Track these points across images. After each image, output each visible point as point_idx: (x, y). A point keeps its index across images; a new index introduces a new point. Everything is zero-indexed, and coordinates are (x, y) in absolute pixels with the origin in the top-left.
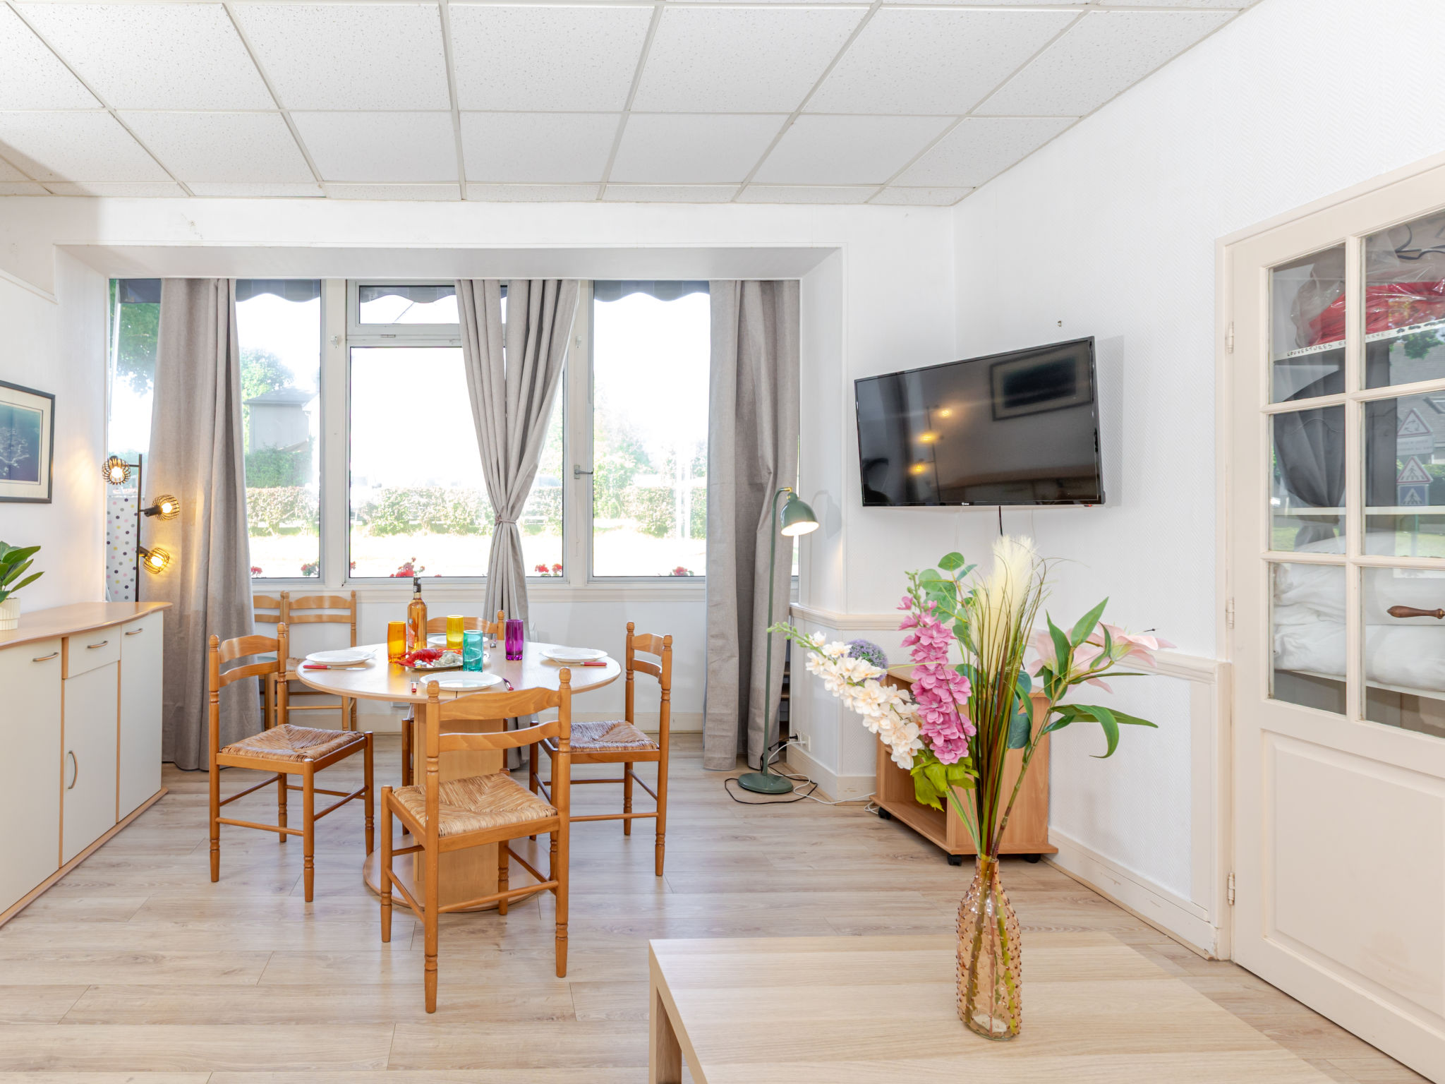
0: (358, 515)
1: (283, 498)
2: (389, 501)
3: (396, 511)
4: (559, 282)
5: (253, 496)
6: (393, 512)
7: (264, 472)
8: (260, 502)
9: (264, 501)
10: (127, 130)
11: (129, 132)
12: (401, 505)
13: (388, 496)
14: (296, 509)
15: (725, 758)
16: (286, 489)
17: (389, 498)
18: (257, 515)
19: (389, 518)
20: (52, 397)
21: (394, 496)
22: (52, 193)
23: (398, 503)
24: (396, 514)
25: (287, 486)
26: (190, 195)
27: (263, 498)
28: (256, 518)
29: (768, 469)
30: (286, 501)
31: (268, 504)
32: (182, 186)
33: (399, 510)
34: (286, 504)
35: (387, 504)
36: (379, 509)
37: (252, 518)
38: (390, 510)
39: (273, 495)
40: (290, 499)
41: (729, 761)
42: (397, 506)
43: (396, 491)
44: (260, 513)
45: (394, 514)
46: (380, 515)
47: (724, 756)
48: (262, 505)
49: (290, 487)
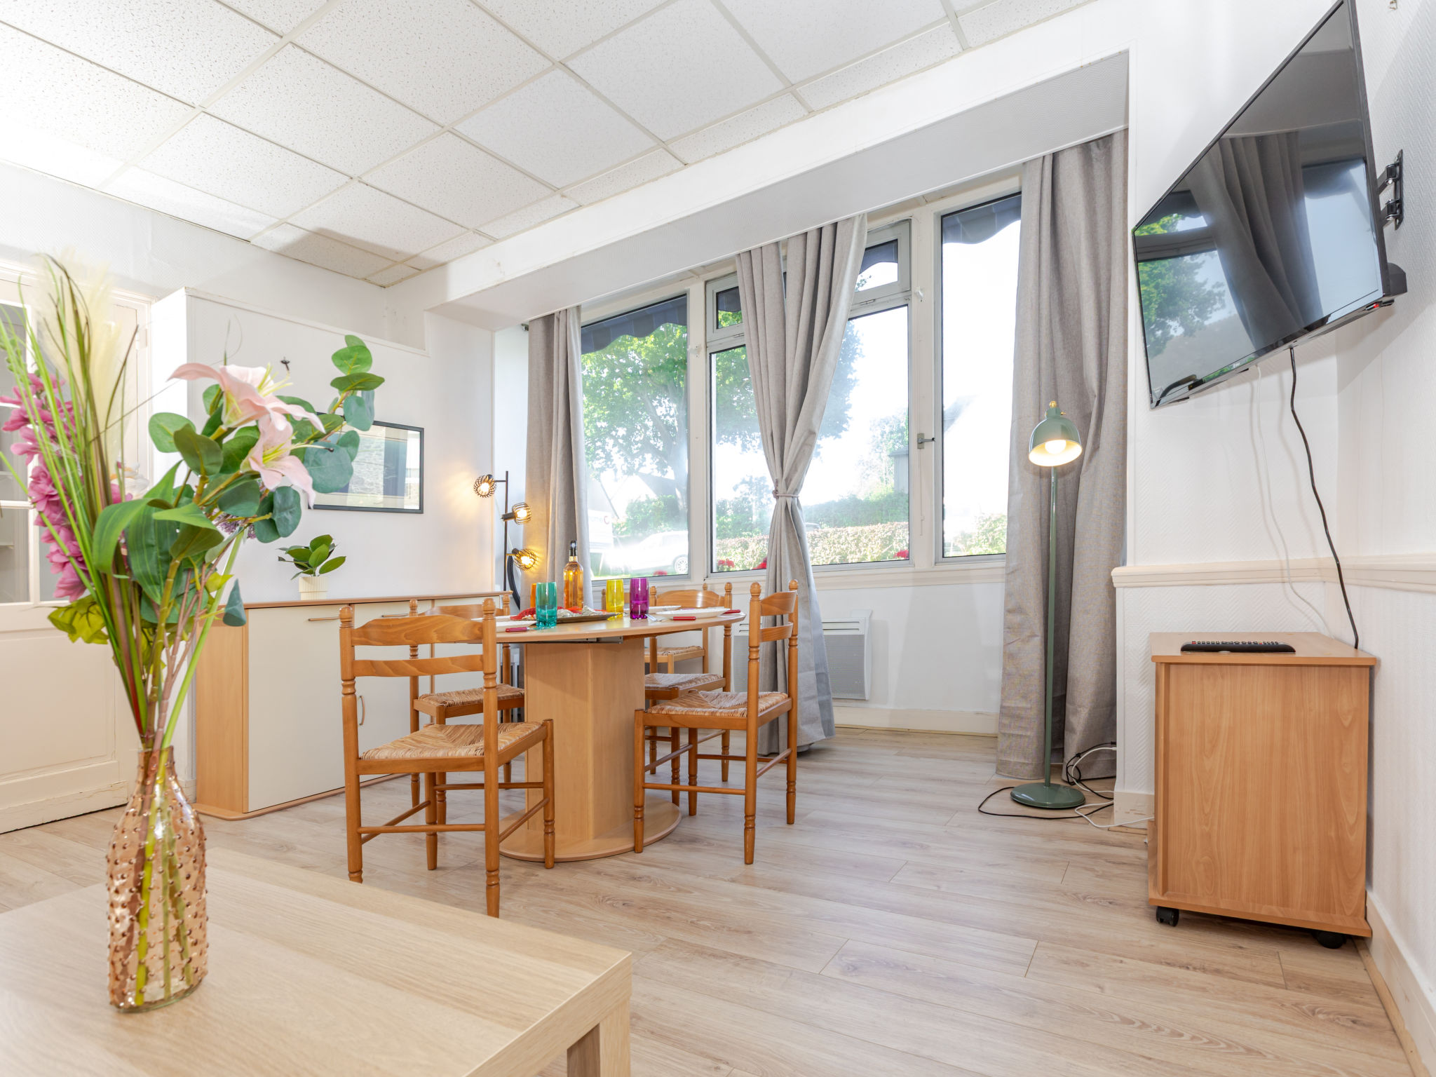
0: (954, 544)
1: (883, 534)
2: (983, 529)
3: (990, 538)
4: (835, 225)
5: (856, 534)
6: (988, 539)
7: (892, 515)
8: (863, 538)
9: (866, 537)
10: (388, 193)
11: (391, 195)
12: (996, 532)
13: (982, 523)
14: (894, 544)
15: (1024, 763)
16: (885, 525)
17: (983, 525)
18: (860, 551)
19: (983, 545)
20: (421, 431)
21: (988, 523)
22: (420, 270)
23: (992, 530)
24: (990, 541)
25: (886, 523)
26: (495, 241)
27: (865, 535)
28: (859, 554)
29: (1093, 392)
30: (885, 536)
31: (870, 540)
32: (477, 232)
33: (993, 537)
34: (885, 539)
35: (981, 531)
36: (973, 538)
37: (856, 554)
38: (984, 537)
39: (873, 531)
40: (889, 534)
41: (1029, 768)
42: (992, 533)
43: (990, 518)
44: (863, 549)
45: (988, 541)
46: (974, 543)
47: (1022, 760)
48: (864, 542)
49: (889, 523)
